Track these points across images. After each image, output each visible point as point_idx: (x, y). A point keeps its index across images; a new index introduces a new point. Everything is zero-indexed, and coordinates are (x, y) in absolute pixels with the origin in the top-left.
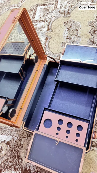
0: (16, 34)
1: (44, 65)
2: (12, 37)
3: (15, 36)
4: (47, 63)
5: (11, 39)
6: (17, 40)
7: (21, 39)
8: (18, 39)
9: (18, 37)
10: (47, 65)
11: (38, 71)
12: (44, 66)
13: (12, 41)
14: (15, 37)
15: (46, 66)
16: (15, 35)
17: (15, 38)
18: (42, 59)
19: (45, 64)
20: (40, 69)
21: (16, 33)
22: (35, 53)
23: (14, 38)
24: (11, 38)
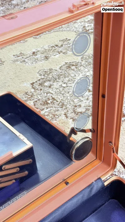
0: (69, 81)
1: (96, 178)
2: (55, 84)
3: (64, 85)
4: (108, 179)
5: (50, 87)
6: (64, 97)
7: (75, 101)
8: (68, 95)
9: (69, 89)
10: (106, 184)
11: (67, 183)
12: (93, 181)
13: (51, 91)
14: (61, 86)
15: (100, 184)
16: (66, 81)
17: (61, 89)
18: (100, 159)
19: (99, 178)
20: (75, 183)
21: (70, 77)
22: (90, 130)
23: (58, 87)
24: (51, 83)
